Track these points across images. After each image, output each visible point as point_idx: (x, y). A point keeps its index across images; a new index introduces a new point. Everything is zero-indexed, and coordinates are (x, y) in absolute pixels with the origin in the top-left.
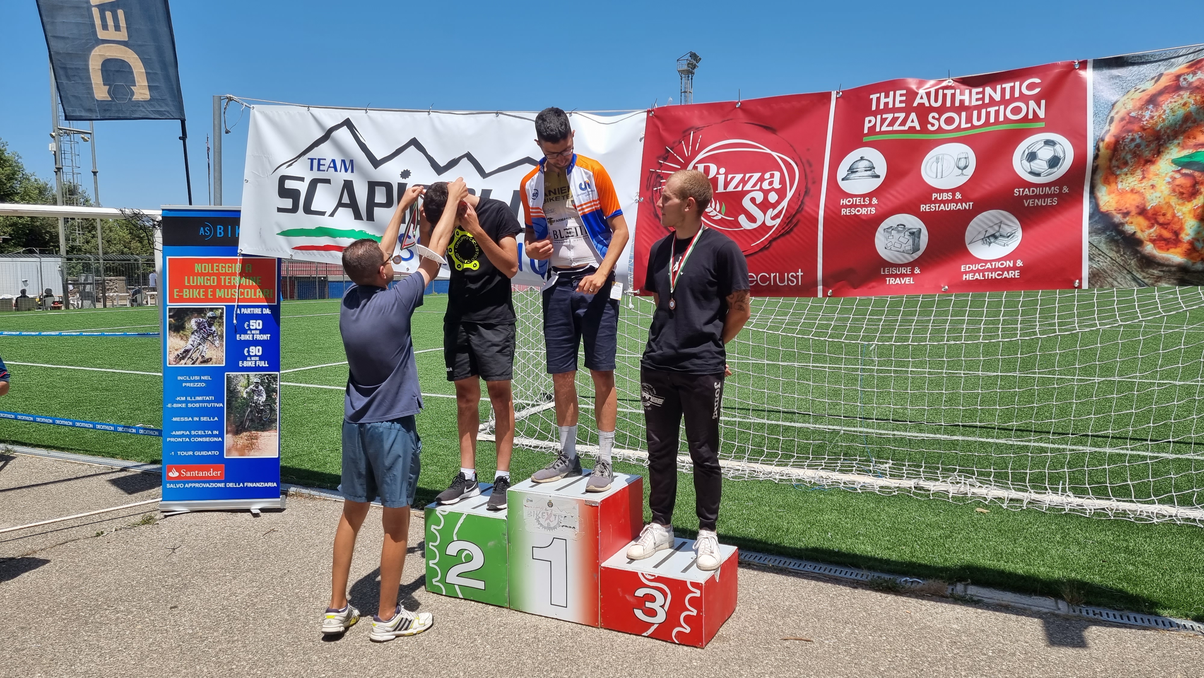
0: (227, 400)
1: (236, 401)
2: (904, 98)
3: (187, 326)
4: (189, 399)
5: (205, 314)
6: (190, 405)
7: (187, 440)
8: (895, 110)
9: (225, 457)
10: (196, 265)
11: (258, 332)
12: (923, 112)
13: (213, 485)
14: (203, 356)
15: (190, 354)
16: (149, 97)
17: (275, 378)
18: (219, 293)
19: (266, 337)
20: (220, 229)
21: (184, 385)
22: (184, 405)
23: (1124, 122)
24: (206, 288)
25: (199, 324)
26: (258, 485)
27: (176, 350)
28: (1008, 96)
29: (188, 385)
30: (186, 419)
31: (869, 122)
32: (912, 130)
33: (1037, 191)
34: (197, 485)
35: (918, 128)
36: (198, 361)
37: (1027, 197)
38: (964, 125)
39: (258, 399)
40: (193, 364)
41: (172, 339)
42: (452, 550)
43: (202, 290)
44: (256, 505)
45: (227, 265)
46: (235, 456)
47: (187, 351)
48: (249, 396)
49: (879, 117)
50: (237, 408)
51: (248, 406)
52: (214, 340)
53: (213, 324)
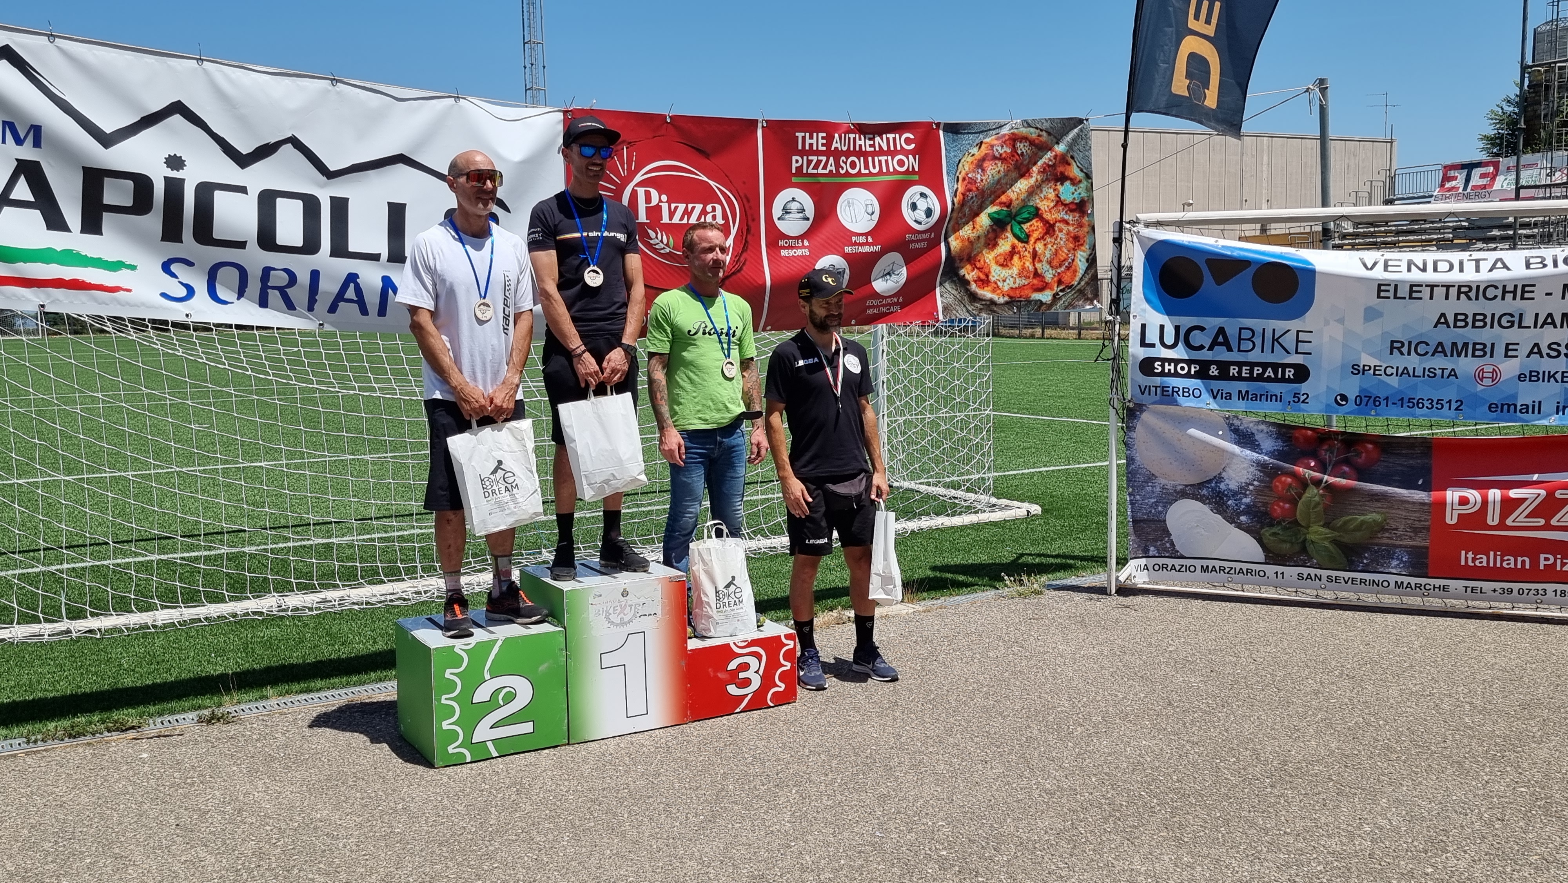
2: (824, 141)
12: (837, 156)
23: (966, 182)
28: (892, 148)
31: (796, 161)
32: (830, 173)
33: (918, 236)
35: (835, 171)
37: (912, 241)
38: (864, 171)
49: (805, 158)
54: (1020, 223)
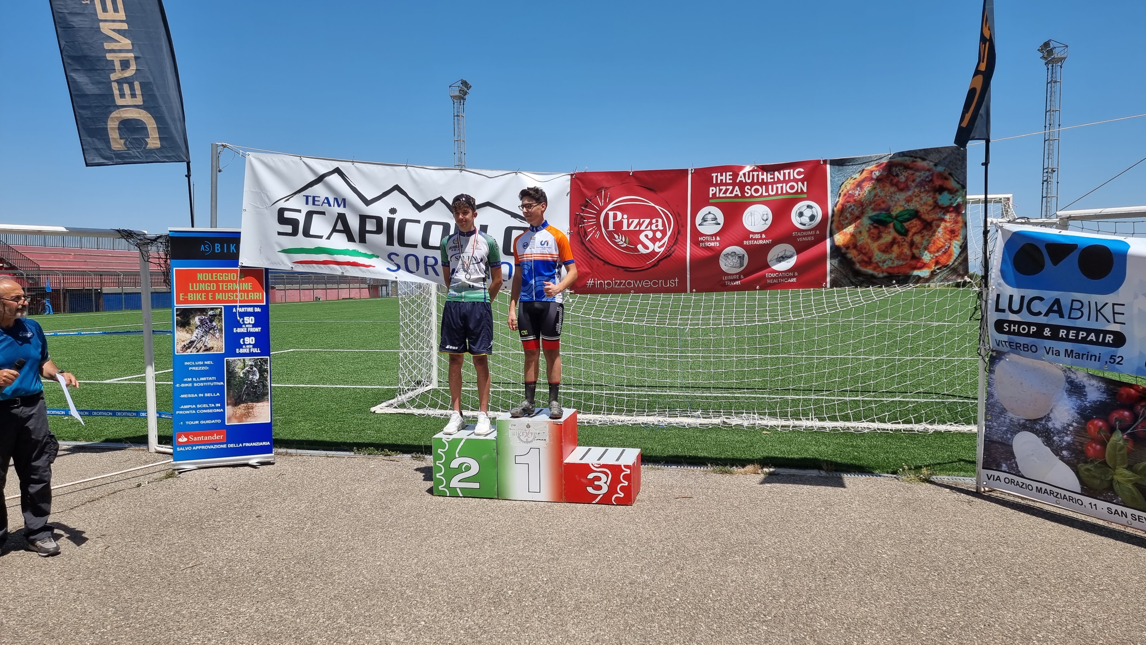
0: (227, 379)
1: (234, 380)
2: (731, 177)
3: (192, 322)
4: (194, 379)
5: (207, 313)
6: (195, 385)
7: (194, 412)
8: (726, 184)
9: (226, 424)
10: (198, 274)
11: (251, 326)
12: (742, 185)
13: (217, 446)
14: (206, 346)
15: (195, 344)
16: (159, 146)
17: (266, 361)
18: (218, 296)
19: (258, 330)
20: (218, 246)
21: (190, 368)
22: (190, 385)
23: (846, 196)
24: (207, 292)
25: (201, 321)
26: (254, 444)
27: (183, 341)
28: (787, 178)
29: (194, 368)
30: (193, 396)
31: (712, 190)
32: (736, 196)
33: (804, 233)
34: (203, 447)
35: (740, 195)
36: (202, 350)
37: (799, 237)
38: (764, 194)
39: (253, 378)
40: (198, 352)
41: (179, 333)
42: (455, 464)
43: (203, 294)
44: (254, 459)
45: (224, 274)
46: (235, 422)
47: (192, 342)
48: (246, 376)
49: (718, 188)
50: (236, 385)
51: (244, 383)
52: (215, 333)
53: (213, 321)
54: (901, 222)
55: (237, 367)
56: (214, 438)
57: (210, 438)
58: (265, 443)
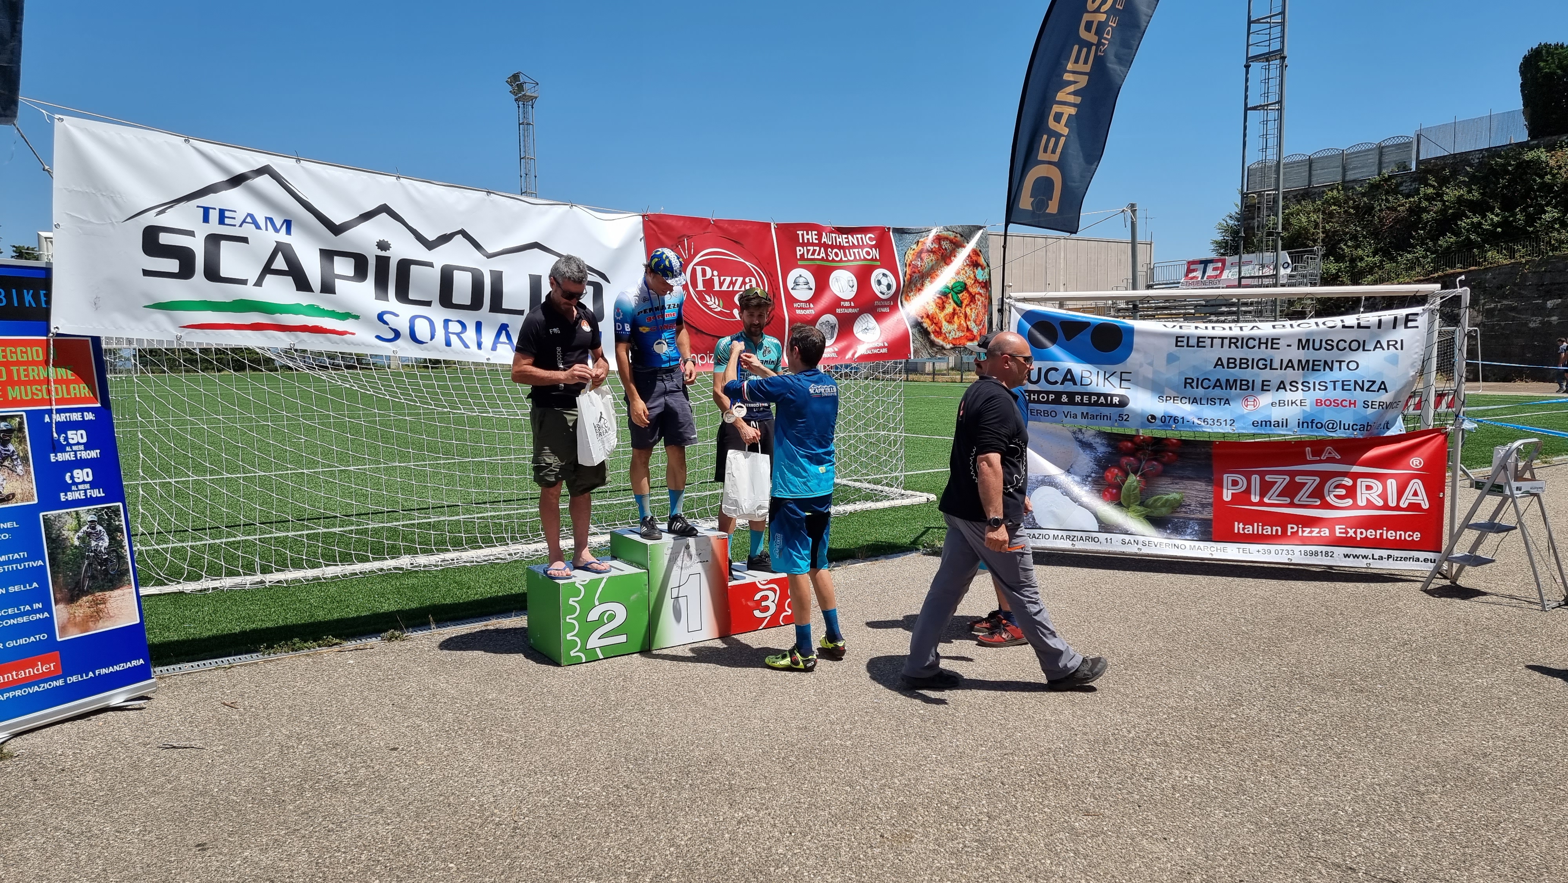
0: (49, 554)
1: (64, 553)
2: (817, 237)
9: (58, 639)
11: (82, 447)
12: (826, 247)
13: (47, 686)
17: (116, 512)
19: (94, 454)
26: (112, 669)
28: (861, 243)
31: (800, 251)
34: (18, 693)
38: (844, 259)
39: (97, 545)
42: (593, 615)
45: (18, 349)
46: (74, 634)
48: (84, 542)
49: (805, 248)
50: (67, 563)
51: (83, 557)
52: (14, 466)
53: (9, 441)
55: (66, 527)
56: (38, 670)
57: (29, 672)
58: (135, 663)
